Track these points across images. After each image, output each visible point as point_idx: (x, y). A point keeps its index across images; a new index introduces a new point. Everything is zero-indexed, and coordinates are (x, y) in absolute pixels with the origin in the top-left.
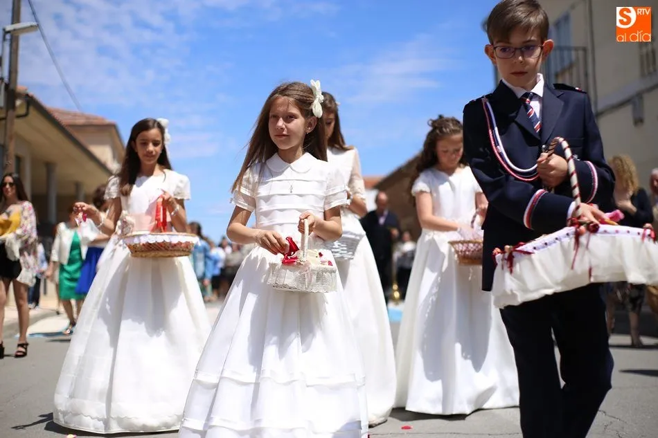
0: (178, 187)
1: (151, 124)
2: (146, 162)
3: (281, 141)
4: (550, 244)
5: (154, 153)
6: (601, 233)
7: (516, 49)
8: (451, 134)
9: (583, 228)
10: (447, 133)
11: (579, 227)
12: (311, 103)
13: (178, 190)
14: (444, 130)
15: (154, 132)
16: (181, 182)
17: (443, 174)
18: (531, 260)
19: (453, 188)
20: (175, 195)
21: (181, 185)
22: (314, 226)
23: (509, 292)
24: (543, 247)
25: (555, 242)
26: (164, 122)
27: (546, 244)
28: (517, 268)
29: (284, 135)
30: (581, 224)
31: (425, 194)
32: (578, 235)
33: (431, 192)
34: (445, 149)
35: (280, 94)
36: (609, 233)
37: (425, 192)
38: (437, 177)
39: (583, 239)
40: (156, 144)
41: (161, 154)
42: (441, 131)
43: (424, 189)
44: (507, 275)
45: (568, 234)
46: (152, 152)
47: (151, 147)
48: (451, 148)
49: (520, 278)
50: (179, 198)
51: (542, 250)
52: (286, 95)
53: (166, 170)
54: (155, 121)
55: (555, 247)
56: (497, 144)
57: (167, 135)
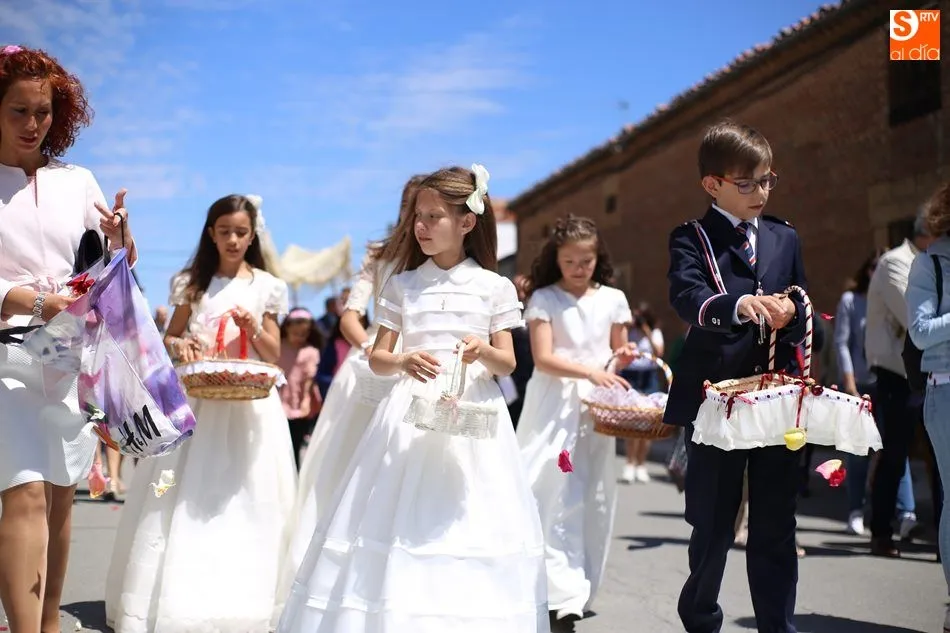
0: (272, 296)
1: (236, 204)
2: (228, 260)
3: (423, 245)
4: (773, 398)
5: (238, 247)
6: (825, 397)
8: (577, 240)
9: (807, 389)
10: (572, 237)
11: (805, 387)
13: (272, 301)
14: (568, 233)
15: (240, 216)
16: (277, 289)
17: (569, 296)
18: (751, 410)
19: (582, 316)
20: (267, 307)
21: (277, 294)
24: (766, 400)
25: (777, 396)
26: (255, 200)
27: (768, 396)
28: (735, 414)
29: (427, 239)
31: (542, 325)
33: (551, 322)
34: (568, 259)
36: (830, 398)
37: (544, 321)
38: (561, 300)
39: (806, 400)
40: (240, 234)
41: (249, 247)
42: (564, 234)
43: (541, 317)
44: (724, 419)
45: (791, 392)
46: (235, 245)
47: (234, 238)
48: (577, 259)
50: (272, 312)
51: (764, 402)
53: (255, 270)
54: (242, 199)
55: (777, 402)
57: (260, 219)
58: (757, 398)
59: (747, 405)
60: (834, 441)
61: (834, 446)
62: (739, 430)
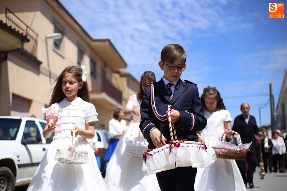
3: (67, 93)
4: (160, 151)
6: (181, 147)
7: (175, 67)
9: (173, 145)
11: (171, 145)
12: (81, 76)
18: (152, 158)
22: (78, 133)
23: (144, 171)
24: (158, 153)
25: (162, 151)
27: (158, 151)
28: (147, 161)
29: (69, 91)
30: (172, 143)
32: (171, 148)
35: (67, 72)
36: (184, 147)
39: (173, 150)
44: (144, 163)
45: (167, 148)
49: (148, 165)
51: (157, 154)
52: (70, 72)
55: (162, 153)
56: (153, 104)
58: (154, 153)
59: (151, 156)
60: (191, 164)
61: (191, 167)
62: (150, 167)
